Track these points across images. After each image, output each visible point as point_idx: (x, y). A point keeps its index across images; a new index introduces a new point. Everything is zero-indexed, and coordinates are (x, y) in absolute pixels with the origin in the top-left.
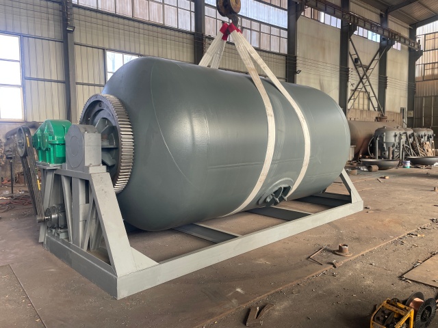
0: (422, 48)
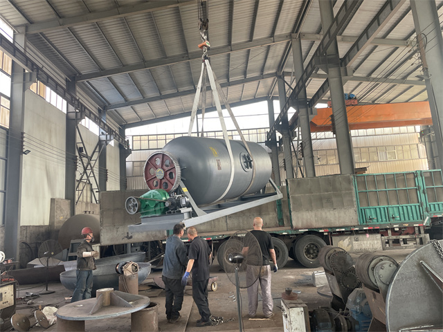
0: (131, 148)
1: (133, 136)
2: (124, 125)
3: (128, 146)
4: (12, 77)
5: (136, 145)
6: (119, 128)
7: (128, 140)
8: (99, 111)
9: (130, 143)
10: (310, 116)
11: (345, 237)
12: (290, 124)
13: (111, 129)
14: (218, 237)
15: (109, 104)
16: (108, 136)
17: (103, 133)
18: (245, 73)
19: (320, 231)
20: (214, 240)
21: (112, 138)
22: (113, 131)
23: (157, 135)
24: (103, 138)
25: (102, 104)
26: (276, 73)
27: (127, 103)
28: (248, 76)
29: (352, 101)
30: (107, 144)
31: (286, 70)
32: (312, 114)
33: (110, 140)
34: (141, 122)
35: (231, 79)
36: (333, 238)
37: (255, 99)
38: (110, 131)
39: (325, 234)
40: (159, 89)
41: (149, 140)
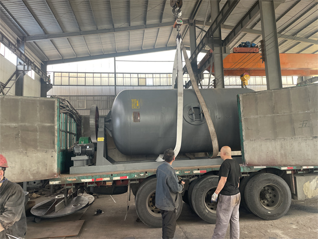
1: (54, 72)
2: (46, 61)
3: (49, 81)
5: (58, 81)
6: (41, 64)
7: (49, 76)
8: (18, 41)
9: (51, 78)
10: (224, 55)
11: (312, 177)
12: (198, 68)
13: (29, 60)
14: (138, 175)
15: (28, 35)
16: (26, 67)
17: (20, 63)
18: (161, 17)
19: (283, 168)
20: (132, 180)
21: (30, 68)
22: (31, 62)
23: (77, 73)
24: (21, 68)
25: (22, 35)
26: (188, 20)
27: (46, 35)
28: (164, 20)
29: (255, 49)
30: (24, 74)
31: (197, 18)
32: (225, 52)
33: (28, 70)
34: (62, 60)
35: (148, 22)
36: (298, 178)
37: (166, 48)
38: (28, 62)
39: (289, 172)
40: (79, 23)
41: (69, 77)
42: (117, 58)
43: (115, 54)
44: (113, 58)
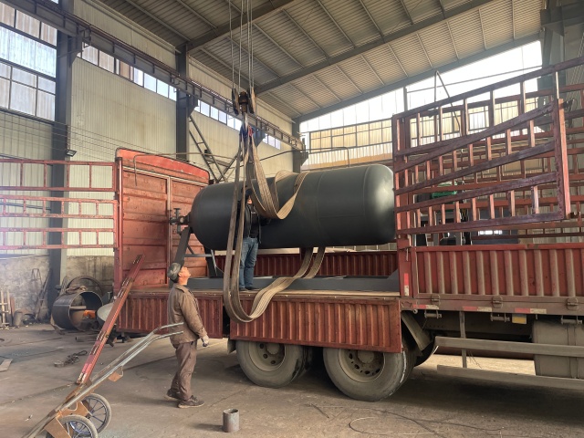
0: (307, 150)
1: (310, 133)
3: (303, 148)
4: (58, 48)
6: (293, 125)
7: (304, 140)
9: (307, 143)
23: (344, 127)
35: (447, 7)
41: (332, 137)
42: (409, 88)
43: (403, 81)
44: (401, 90)
